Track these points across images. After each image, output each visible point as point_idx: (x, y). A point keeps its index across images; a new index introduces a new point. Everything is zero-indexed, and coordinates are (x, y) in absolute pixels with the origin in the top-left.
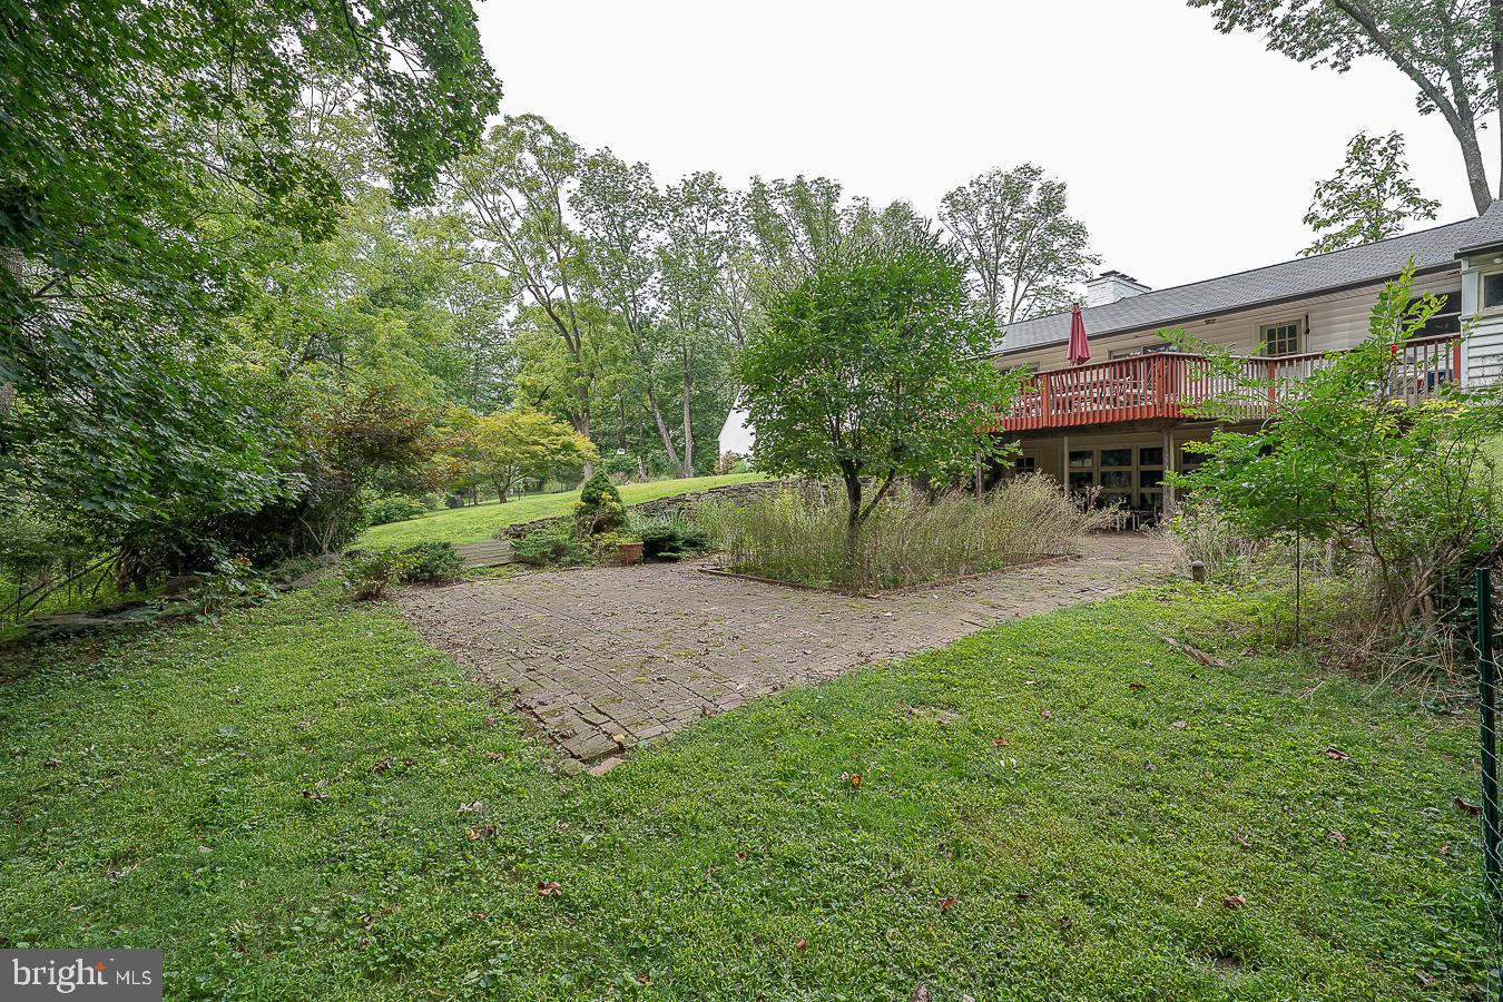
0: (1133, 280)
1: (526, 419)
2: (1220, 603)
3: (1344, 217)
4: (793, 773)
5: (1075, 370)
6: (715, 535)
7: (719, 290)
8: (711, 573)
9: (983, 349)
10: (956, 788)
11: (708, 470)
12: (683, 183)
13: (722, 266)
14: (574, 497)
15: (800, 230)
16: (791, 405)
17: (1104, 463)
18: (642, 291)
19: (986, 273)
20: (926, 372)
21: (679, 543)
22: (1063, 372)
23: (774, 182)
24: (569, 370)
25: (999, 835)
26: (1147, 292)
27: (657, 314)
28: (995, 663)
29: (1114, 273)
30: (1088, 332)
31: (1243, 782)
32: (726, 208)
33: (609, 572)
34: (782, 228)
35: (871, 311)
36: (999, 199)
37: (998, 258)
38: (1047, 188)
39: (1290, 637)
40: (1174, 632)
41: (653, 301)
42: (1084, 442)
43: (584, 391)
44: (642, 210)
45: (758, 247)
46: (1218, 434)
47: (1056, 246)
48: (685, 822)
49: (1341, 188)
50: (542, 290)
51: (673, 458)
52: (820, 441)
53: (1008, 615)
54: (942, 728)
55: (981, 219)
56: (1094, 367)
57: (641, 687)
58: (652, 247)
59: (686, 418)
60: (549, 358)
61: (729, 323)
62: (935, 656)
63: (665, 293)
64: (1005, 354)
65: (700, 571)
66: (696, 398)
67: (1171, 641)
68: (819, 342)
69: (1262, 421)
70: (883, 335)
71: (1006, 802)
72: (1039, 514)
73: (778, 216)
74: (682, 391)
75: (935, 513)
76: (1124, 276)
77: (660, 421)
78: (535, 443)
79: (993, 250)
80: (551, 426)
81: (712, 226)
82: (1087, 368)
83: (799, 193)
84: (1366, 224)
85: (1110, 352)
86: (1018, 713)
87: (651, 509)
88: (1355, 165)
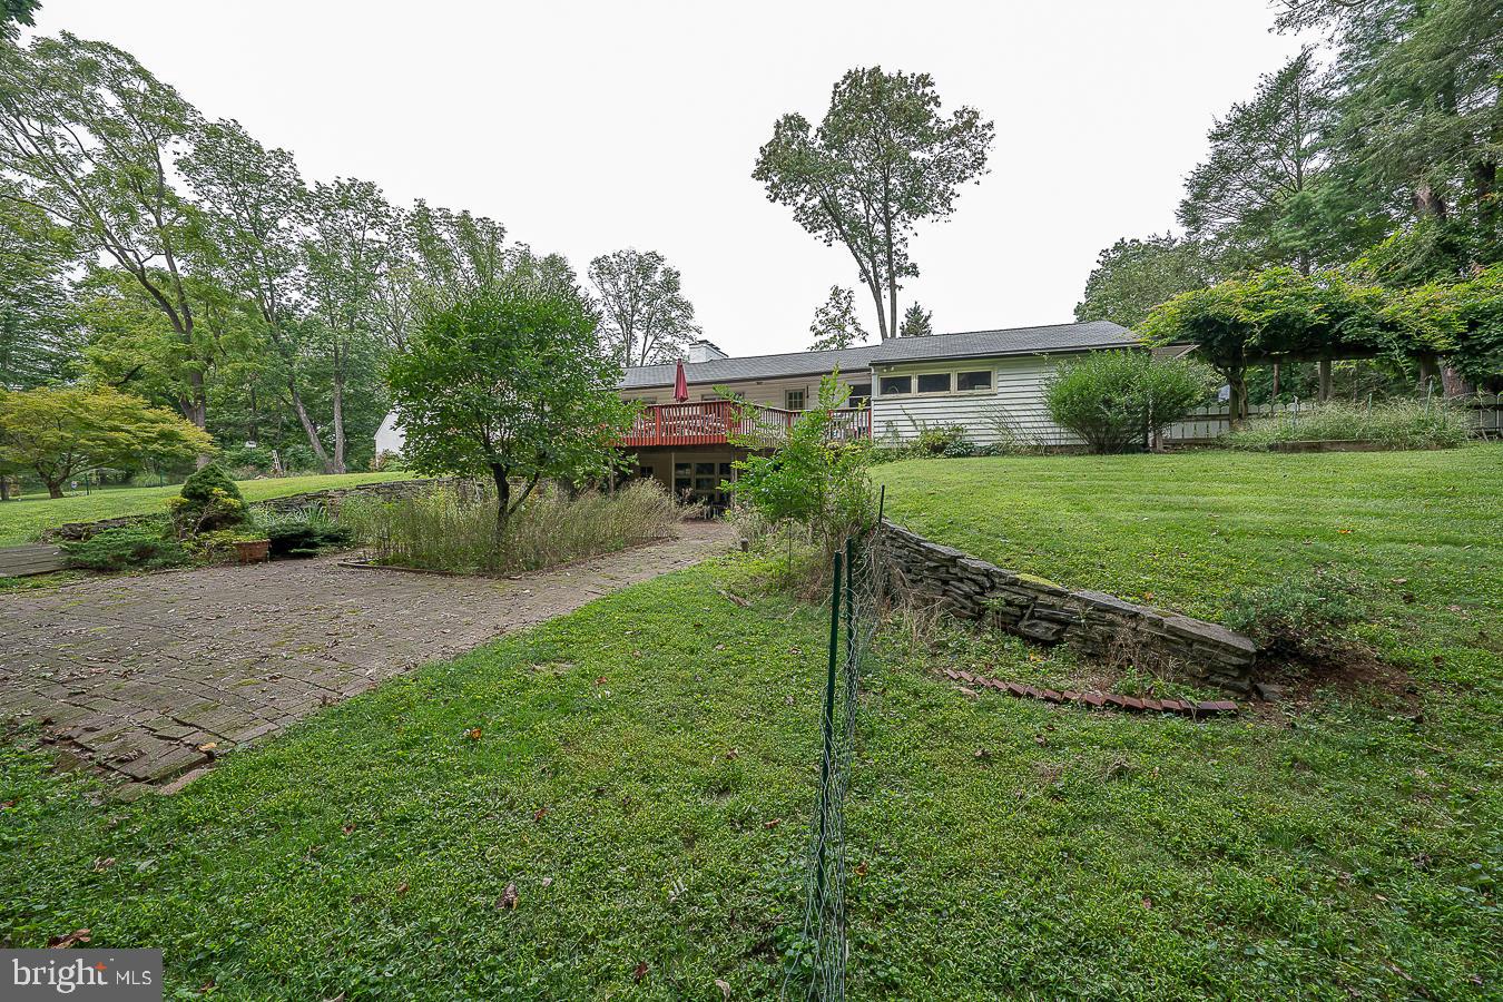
0: (717, 349)
1: (101, 401)
2: (755, 565)
3: (828, 332)
4: (415, 741)
5: (678, 406)
6: (360, 530)
7: (377, 296)
8: (353, 567)
9: (610, 383)
10: (562, 722)
11: (364, 466)
12: (337, 185)
13: (381, 274)
14: (174, 492)
15: (466, 258)
16: (444, 412)
17: (699, 472)
18: (281, 281)
19: (624, 326)
20: (566, 396)
21: (316, 540)
22: (670, 406)
23: (440, 210)
24: (174, 351)
25: (590, 750)
26: (725, 358)
27: (302, 307)
28: (606, 621)
29: (706, 341)
30: (688, 380)
31: (748, 678)
32: (388, 221)
33: (221, 573)
34: (447, 252)
35: (518, 340)
36: (634, 272)
37: (633, 316)
38: (667, 272)
39: (787, 583)
40: (725, 585)
41: (295, 292)
42: (684, 458)
43: (197, 377)
44: (284, 199)
45: (422, 265)
46: (750, 457)
47: (673, 315)
48: (285, 813)
49: (827, 314)
50: (130, 255)
51: (319, 451)
52: (471, 446)
53: (622, 584)
54: (558, 678)
55: (621, 283)
56: (690, 405)
57: (247, 690)
58: (296, 239)
59: (337, 415)
60: (141, 334)
61: (389, 329)
62: (560, 621)
63: (312, 288)
64: (627, 389)
65: (342, 565)
66: (350, 397)
67: (723, 592)
68: (469, 360)
69: (774, 449)
70: (528, 361)
71: (598, 724)
72: (651, 508)
73: (443, 241)
74: (332, 388)
75: (575, 507)
76: (712, 345)
77: (303, 416)
78: (113, 429)
79: (630, 309)
80: (144, 412)
81: (370, 234)
82: (686, 405)
83: (464, 224)
84: (838, 338)
85: (703, 396)
86: (618, 657)
87: (283, 505)
88: (833, 303)
